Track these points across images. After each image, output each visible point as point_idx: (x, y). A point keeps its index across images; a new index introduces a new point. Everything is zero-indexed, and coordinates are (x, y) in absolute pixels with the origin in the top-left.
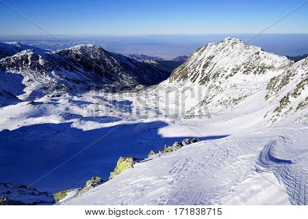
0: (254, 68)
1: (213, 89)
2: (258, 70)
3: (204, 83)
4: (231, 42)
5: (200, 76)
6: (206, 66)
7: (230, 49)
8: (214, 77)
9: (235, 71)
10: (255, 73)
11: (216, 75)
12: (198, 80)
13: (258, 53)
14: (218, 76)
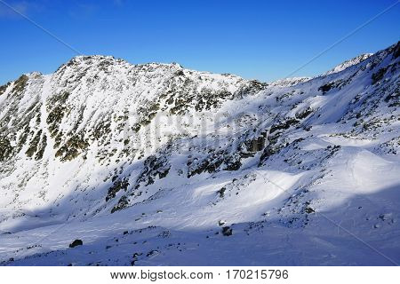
0: (190, 100)
1: (114, 159)
2: (201, 102)
3: (73, 154)
4: (96, 62)
5: (51, 142)
6: (56, 116)
7: (102, 74)
8: (97, 134)
9: (149, 112)
10: (197, 108)
11: (101, 130)
12: (50, 150)
13: (181, 73)
14: (108, 131)
